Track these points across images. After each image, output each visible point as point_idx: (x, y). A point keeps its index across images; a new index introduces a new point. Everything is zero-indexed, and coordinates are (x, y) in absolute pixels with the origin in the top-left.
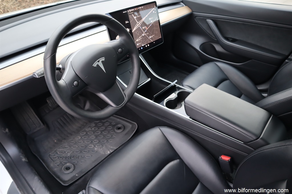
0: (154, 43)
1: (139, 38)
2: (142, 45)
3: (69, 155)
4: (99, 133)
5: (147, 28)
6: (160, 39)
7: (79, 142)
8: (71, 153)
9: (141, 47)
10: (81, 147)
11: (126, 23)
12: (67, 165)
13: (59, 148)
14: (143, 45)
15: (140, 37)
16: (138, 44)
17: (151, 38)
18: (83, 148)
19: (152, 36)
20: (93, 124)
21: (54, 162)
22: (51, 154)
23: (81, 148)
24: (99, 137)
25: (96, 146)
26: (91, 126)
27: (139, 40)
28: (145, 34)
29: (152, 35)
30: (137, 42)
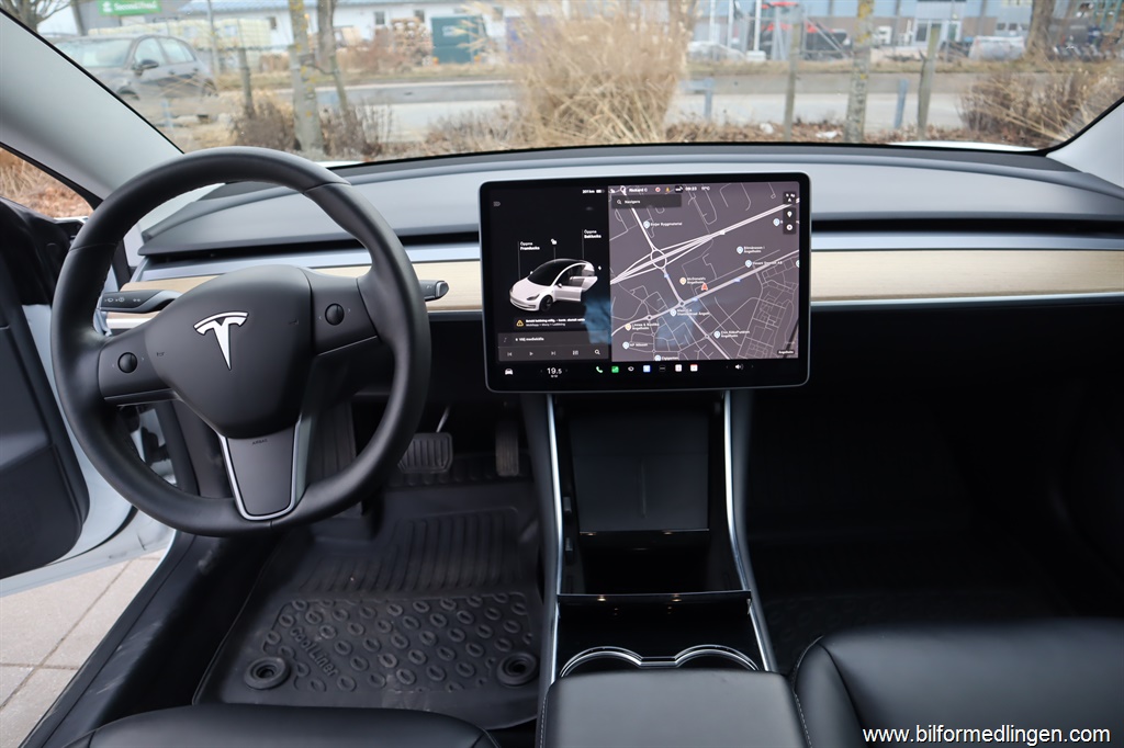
0: (737, 367)
1: (646, 318)
2: (652, 355)
3: (318, 639)
4: (454, 639)
5: (710, 288)
6: (785, 360)
7: (380, 624)
8: (327, 637)
9: (647, 363)
10: (368, 642)
11: (586, 237)
12: (276, 662)
13: (325, 603)
14: (658, 358)
15: (653, 317)
16: (626, 345)
17: (720, 341)
18: (369, 649)
19: (732, 334)
20: (479, 599)
21: (273, 629)
22: (294, 603)
23: (365, 644)
24: (443, 651)
25: (398, 673)
26: (468, 601)
27: (640, 327)
28: (690, 315)
29: (729, 327)
30: (626, 336)
